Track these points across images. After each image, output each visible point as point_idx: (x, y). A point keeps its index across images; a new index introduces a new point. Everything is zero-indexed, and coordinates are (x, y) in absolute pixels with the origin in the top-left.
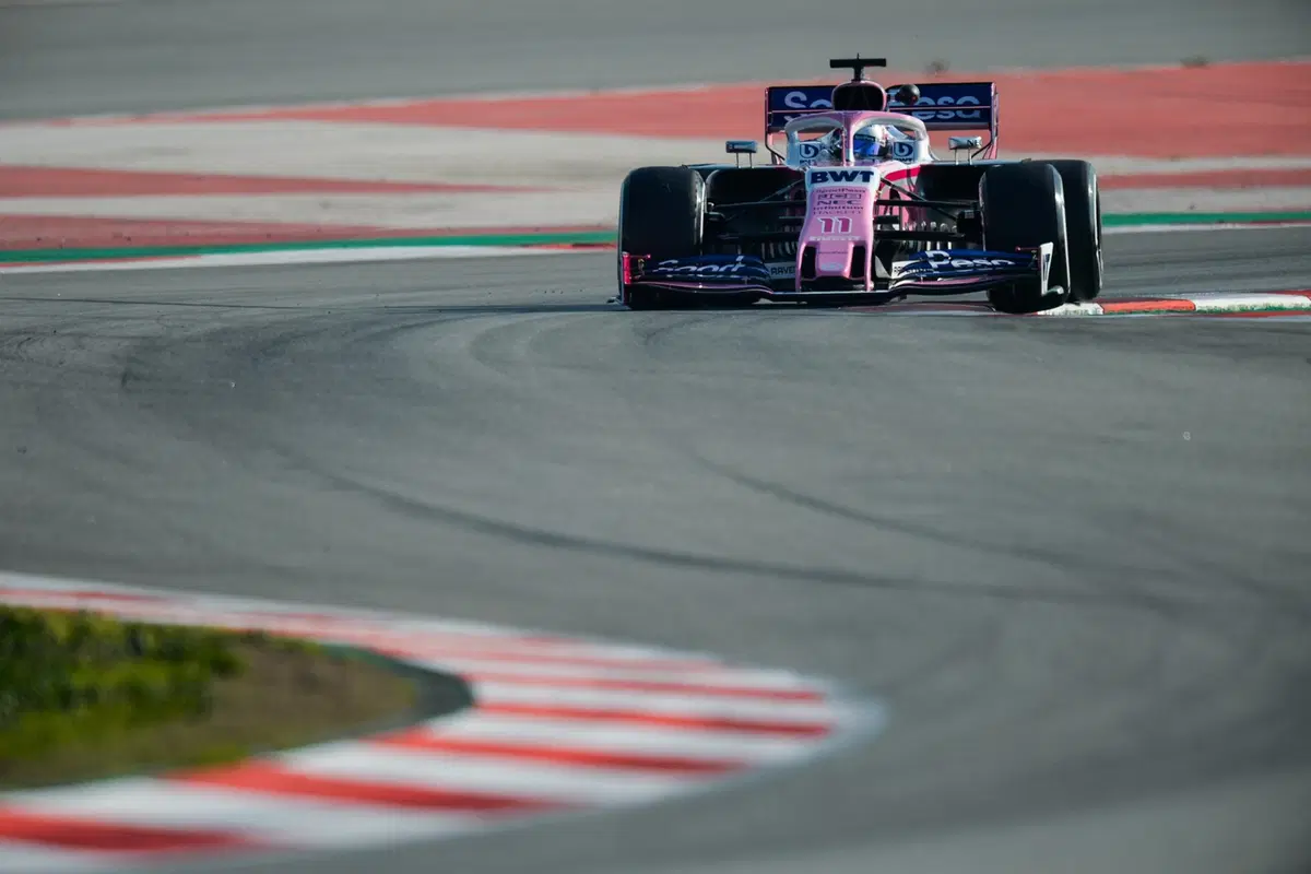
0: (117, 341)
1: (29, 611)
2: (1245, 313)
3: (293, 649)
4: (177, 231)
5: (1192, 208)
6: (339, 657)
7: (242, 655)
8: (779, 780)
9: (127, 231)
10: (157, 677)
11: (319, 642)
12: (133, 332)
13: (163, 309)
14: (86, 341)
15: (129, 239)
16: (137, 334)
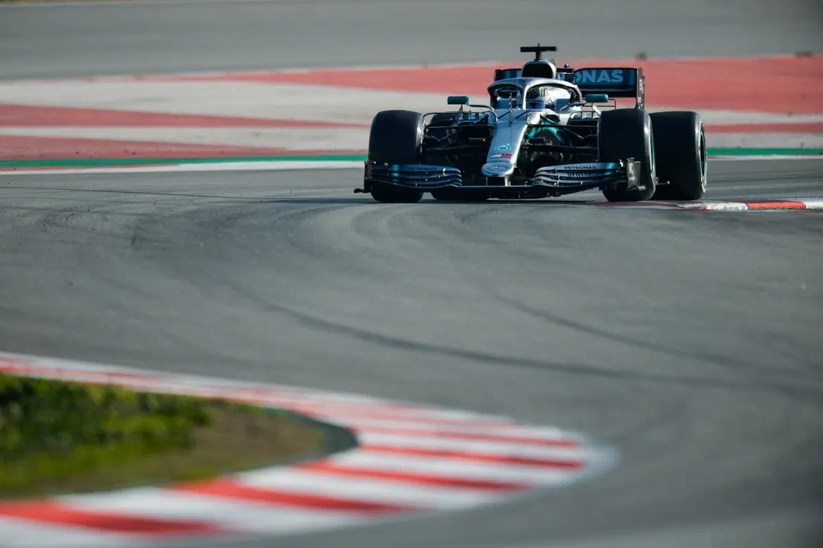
0: (128, 217)
1: (76, 383)
3: (243, 410)
4: (162, 149)
5: (802, 145)
6: (273, 415)
7: (212, 412)
8: (551, 495)
9: (131, 149)
10: (159, 426)
11: (262, 405)
12: (140, 211)
13: (156, 197)
14: (108, 216)
15: (134, 154)
16: (140, 212)
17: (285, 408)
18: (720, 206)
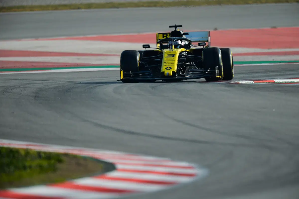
0: (33, 89)
1: (15, 148)
2: (286, 83)
3: (75, 157)
4: (45, 64)
5: (273, 60)
6: (85, 159)
7: (64, 158)
8: (185, 186)
9: (34, 64)
10: (45, 163)
11: (82, 155)
13: (43, 82)
14: (26, 89)
15: (35, 66)
16: (38, 87)
17: (89, 156)
18: (244, 82)
